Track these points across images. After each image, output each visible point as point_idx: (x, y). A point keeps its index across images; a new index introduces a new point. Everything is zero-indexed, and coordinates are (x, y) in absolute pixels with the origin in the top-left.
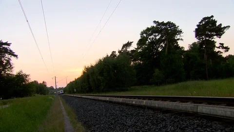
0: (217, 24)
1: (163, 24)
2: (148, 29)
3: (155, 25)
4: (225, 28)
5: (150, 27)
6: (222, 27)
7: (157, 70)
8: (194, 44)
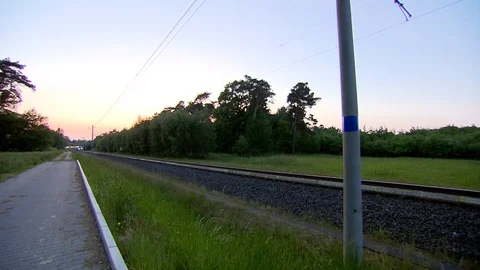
0: (310, 93)
1: (255, 81)
2: (236, 83)
3: (245, 80)
4: (317, 99)
5: (238, 80)
6: (314, 97)
7: (242, 137)
8: (283, 109)
